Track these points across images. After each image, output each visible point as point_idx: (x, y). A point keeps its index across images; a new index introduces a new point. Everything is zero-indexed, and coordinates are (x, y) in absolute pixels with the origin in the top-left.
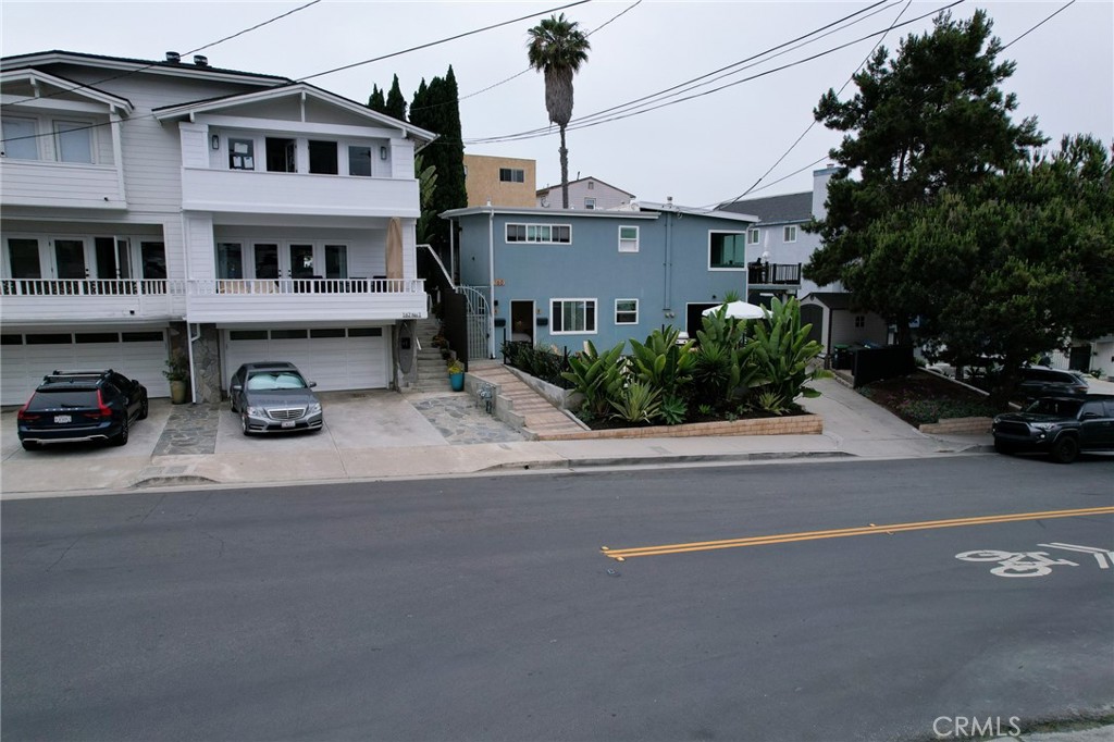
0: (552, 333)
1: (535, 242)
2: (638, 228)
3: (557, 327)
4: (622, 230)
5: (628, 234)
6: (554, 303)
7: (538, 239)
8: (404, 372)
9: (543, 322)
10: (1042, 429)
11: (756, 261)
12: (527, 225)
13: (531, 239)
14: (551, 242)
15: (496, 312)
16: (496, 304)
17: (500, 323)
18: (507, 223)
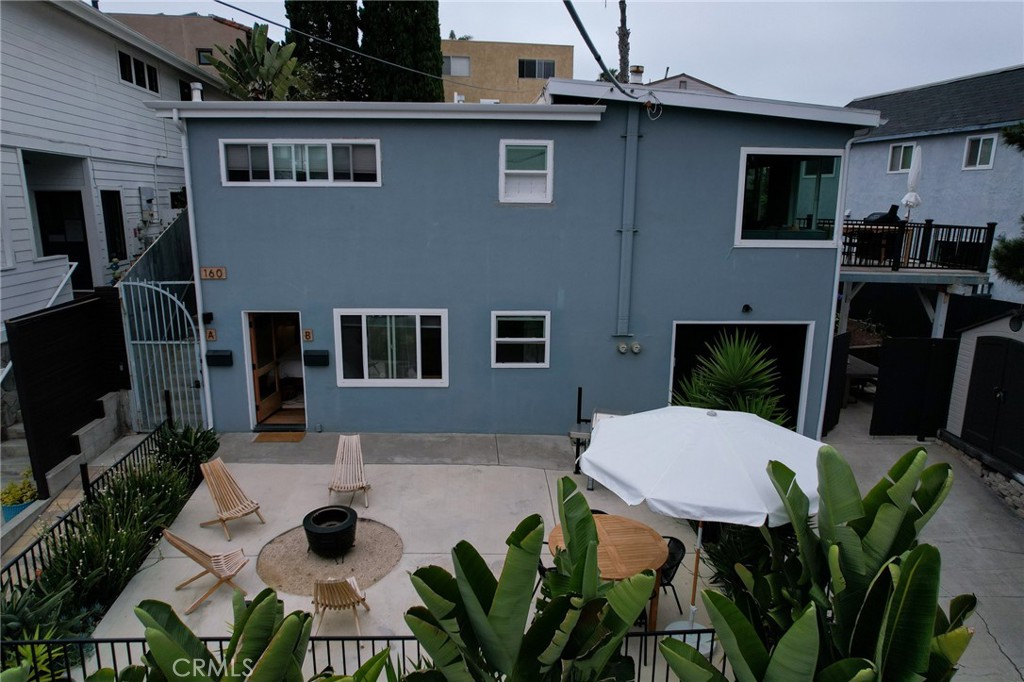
0: (342, 382)
1: (293, 183)
2: (550, 144)
3: (353, 369)
4: (510, 150)
5: (525, 160)
6: (344, 318)
7: (301, 177)
9: (321, 359)
11: (886, 210)
12: (270, 142)
13: (283, 175)
14: (330, 182)
15: (209, 336)
16: (208, 318)
17: (221, 360)
18: (222, 142)
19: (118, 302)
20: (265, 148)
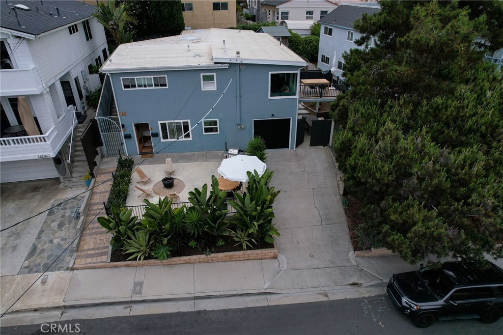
0: (162, 140)
1: (143, 88)
2: (215, 74)
3: (165, 137)
4: (204, 76)
5: (208, 78)
6: (161, 124)
7: (145, 86)
12: (135, 78)
13: (139, 86)
14: (154, 87)
15: (124, 131)
16: (123, 126)
17: (128, 137)
18: (121, 78)
19: (97, 123)
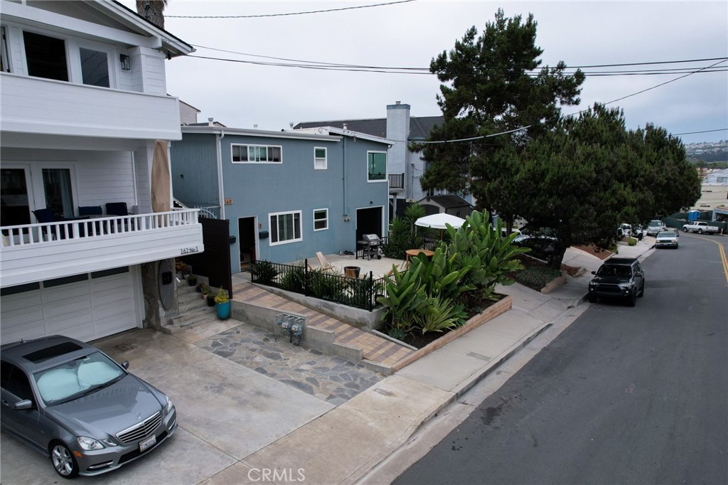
0: (271, 244)
1: (255, 162)
2: (326, 149)
3: (274, 240)
4: (317, 151)
5: (320, 154)
6: (272, 217)
7: (257, 160)
8: (165, 309)
9: (264, 236)
10: (626, 288)
12: (248, 145)
13: (252, 159)
14: (267, 162)
18: (233, 144)
20: (246, 147)
